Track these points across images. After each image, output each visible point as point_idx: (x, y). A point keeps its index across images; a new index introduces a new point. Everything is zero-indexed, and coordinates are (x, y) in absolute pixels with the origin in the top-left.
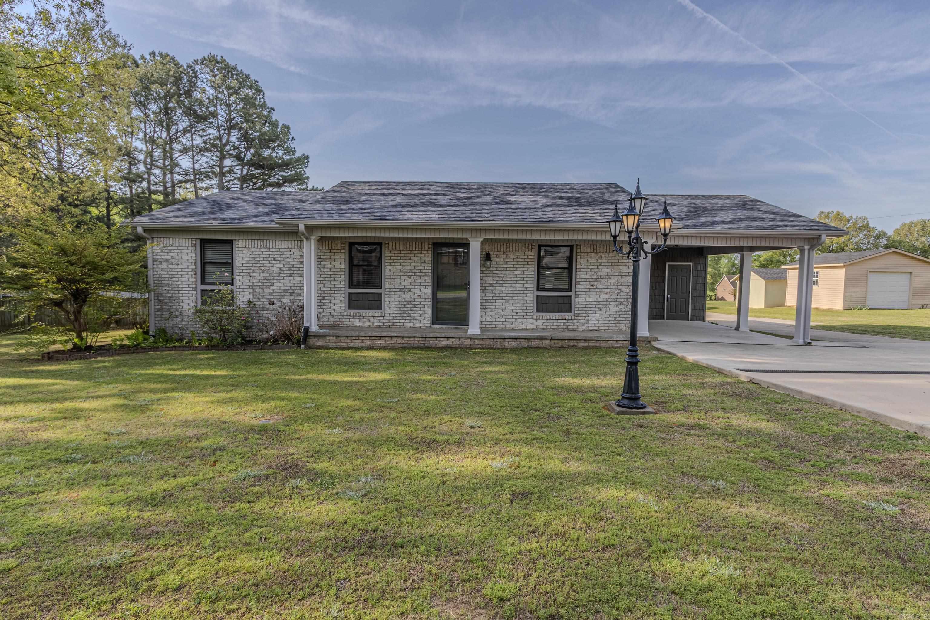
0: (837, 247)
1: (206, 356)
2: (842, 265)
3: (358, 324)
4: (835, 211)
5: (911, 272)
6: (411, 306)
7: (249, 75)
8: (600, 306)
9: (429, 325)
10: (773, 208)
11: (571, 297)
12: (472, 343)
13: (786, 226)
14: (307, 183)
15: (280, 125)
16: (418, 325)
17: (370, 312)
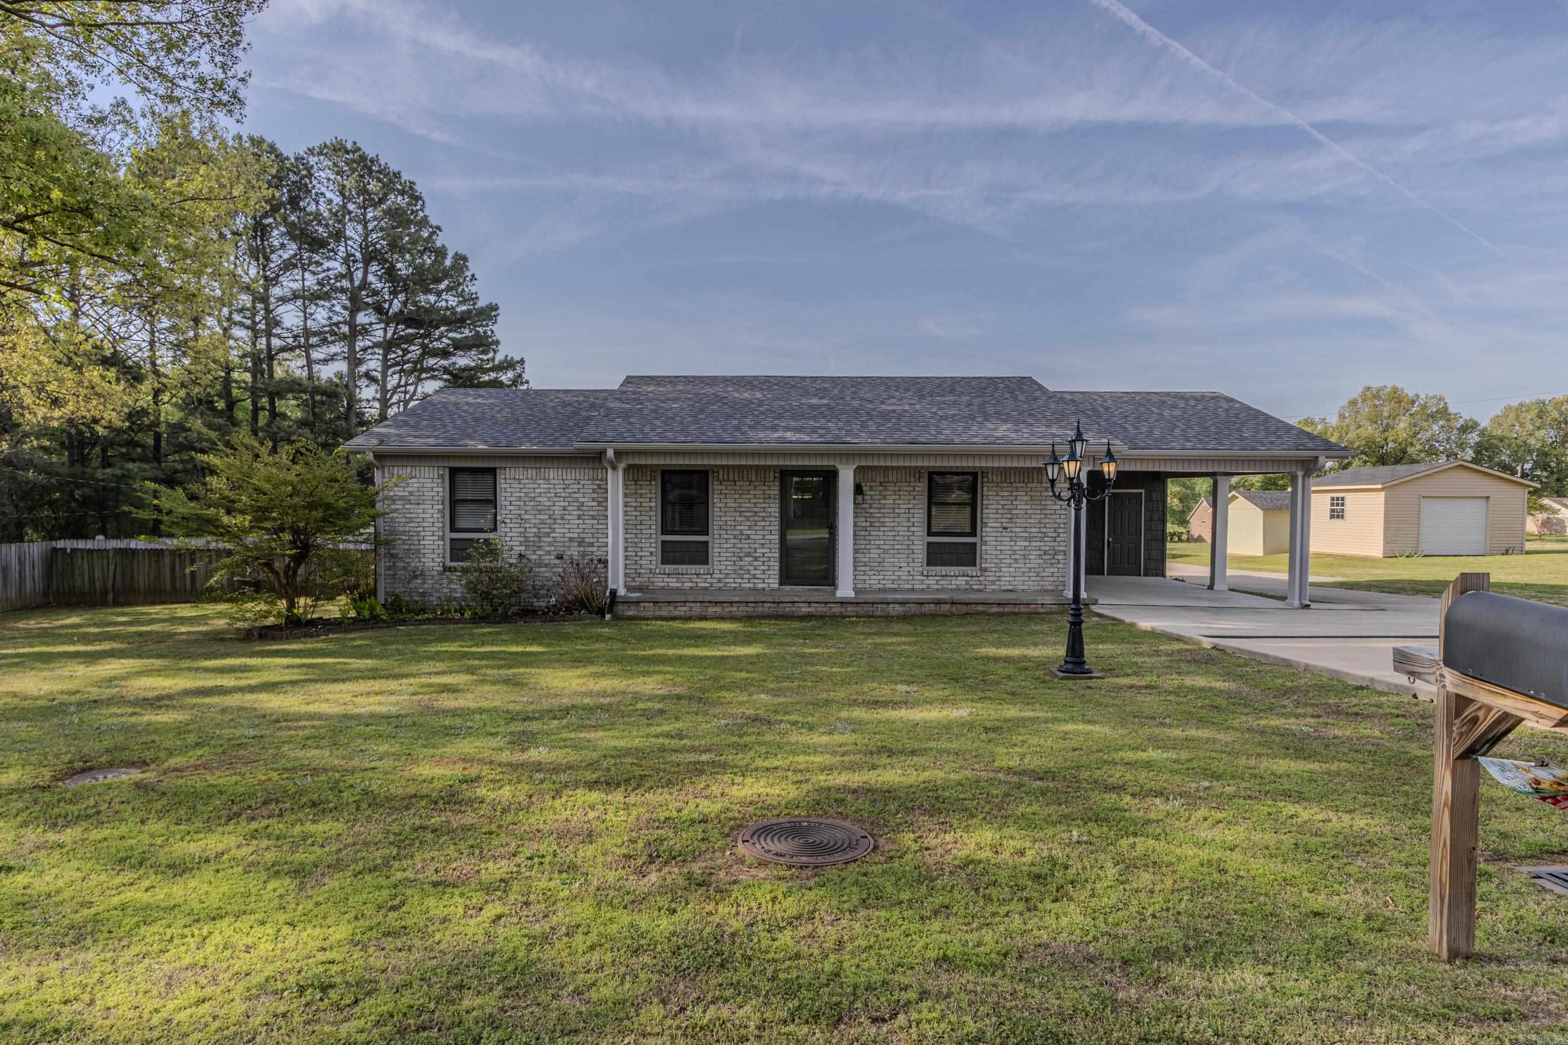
0: (1394, 449)
1: (489, 630)
2: (1379, 486)
3: (675, 585)
4: (1389, 386)
5: (1488, 498)
6: (751, 559)
7: (399, 173)
8: (1017, 557)
9: (777, 586)
10: (1256, 414)
11: (975, 544)
12: (843, 610)
13: (1271, 443)
14: (495, 352)
15: (450, 254)
16: (760, 586)
17: (692, 568)
